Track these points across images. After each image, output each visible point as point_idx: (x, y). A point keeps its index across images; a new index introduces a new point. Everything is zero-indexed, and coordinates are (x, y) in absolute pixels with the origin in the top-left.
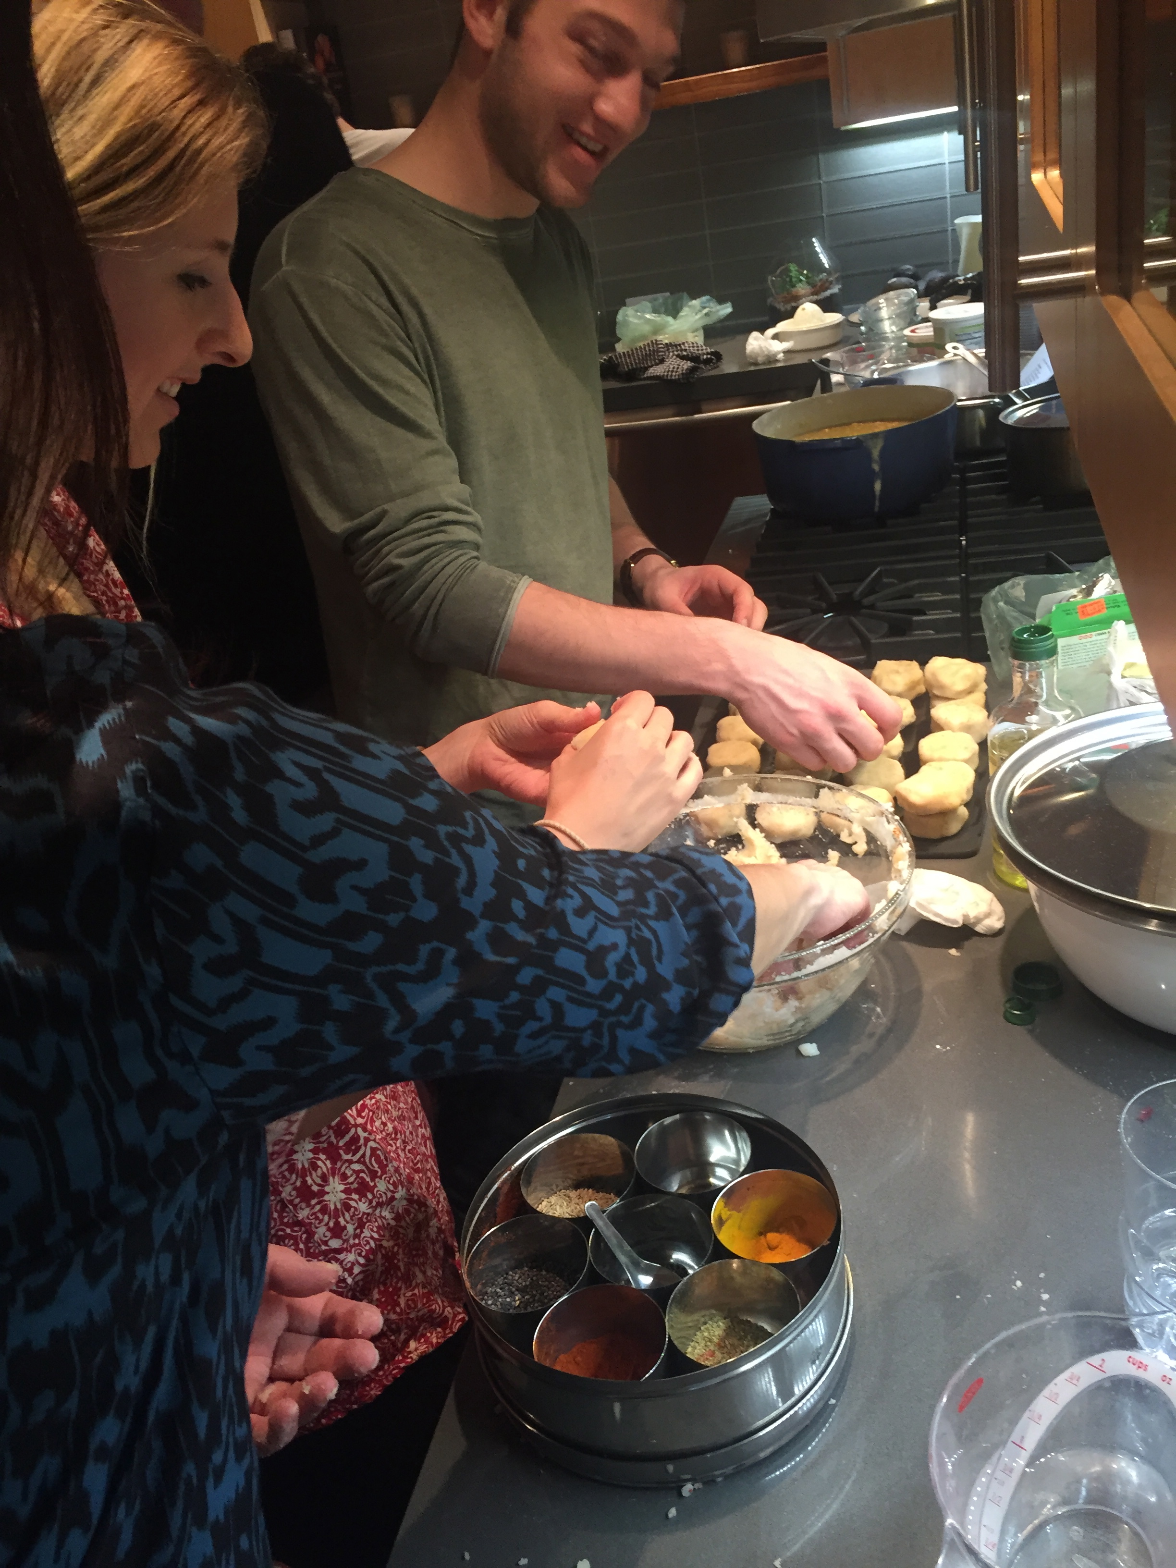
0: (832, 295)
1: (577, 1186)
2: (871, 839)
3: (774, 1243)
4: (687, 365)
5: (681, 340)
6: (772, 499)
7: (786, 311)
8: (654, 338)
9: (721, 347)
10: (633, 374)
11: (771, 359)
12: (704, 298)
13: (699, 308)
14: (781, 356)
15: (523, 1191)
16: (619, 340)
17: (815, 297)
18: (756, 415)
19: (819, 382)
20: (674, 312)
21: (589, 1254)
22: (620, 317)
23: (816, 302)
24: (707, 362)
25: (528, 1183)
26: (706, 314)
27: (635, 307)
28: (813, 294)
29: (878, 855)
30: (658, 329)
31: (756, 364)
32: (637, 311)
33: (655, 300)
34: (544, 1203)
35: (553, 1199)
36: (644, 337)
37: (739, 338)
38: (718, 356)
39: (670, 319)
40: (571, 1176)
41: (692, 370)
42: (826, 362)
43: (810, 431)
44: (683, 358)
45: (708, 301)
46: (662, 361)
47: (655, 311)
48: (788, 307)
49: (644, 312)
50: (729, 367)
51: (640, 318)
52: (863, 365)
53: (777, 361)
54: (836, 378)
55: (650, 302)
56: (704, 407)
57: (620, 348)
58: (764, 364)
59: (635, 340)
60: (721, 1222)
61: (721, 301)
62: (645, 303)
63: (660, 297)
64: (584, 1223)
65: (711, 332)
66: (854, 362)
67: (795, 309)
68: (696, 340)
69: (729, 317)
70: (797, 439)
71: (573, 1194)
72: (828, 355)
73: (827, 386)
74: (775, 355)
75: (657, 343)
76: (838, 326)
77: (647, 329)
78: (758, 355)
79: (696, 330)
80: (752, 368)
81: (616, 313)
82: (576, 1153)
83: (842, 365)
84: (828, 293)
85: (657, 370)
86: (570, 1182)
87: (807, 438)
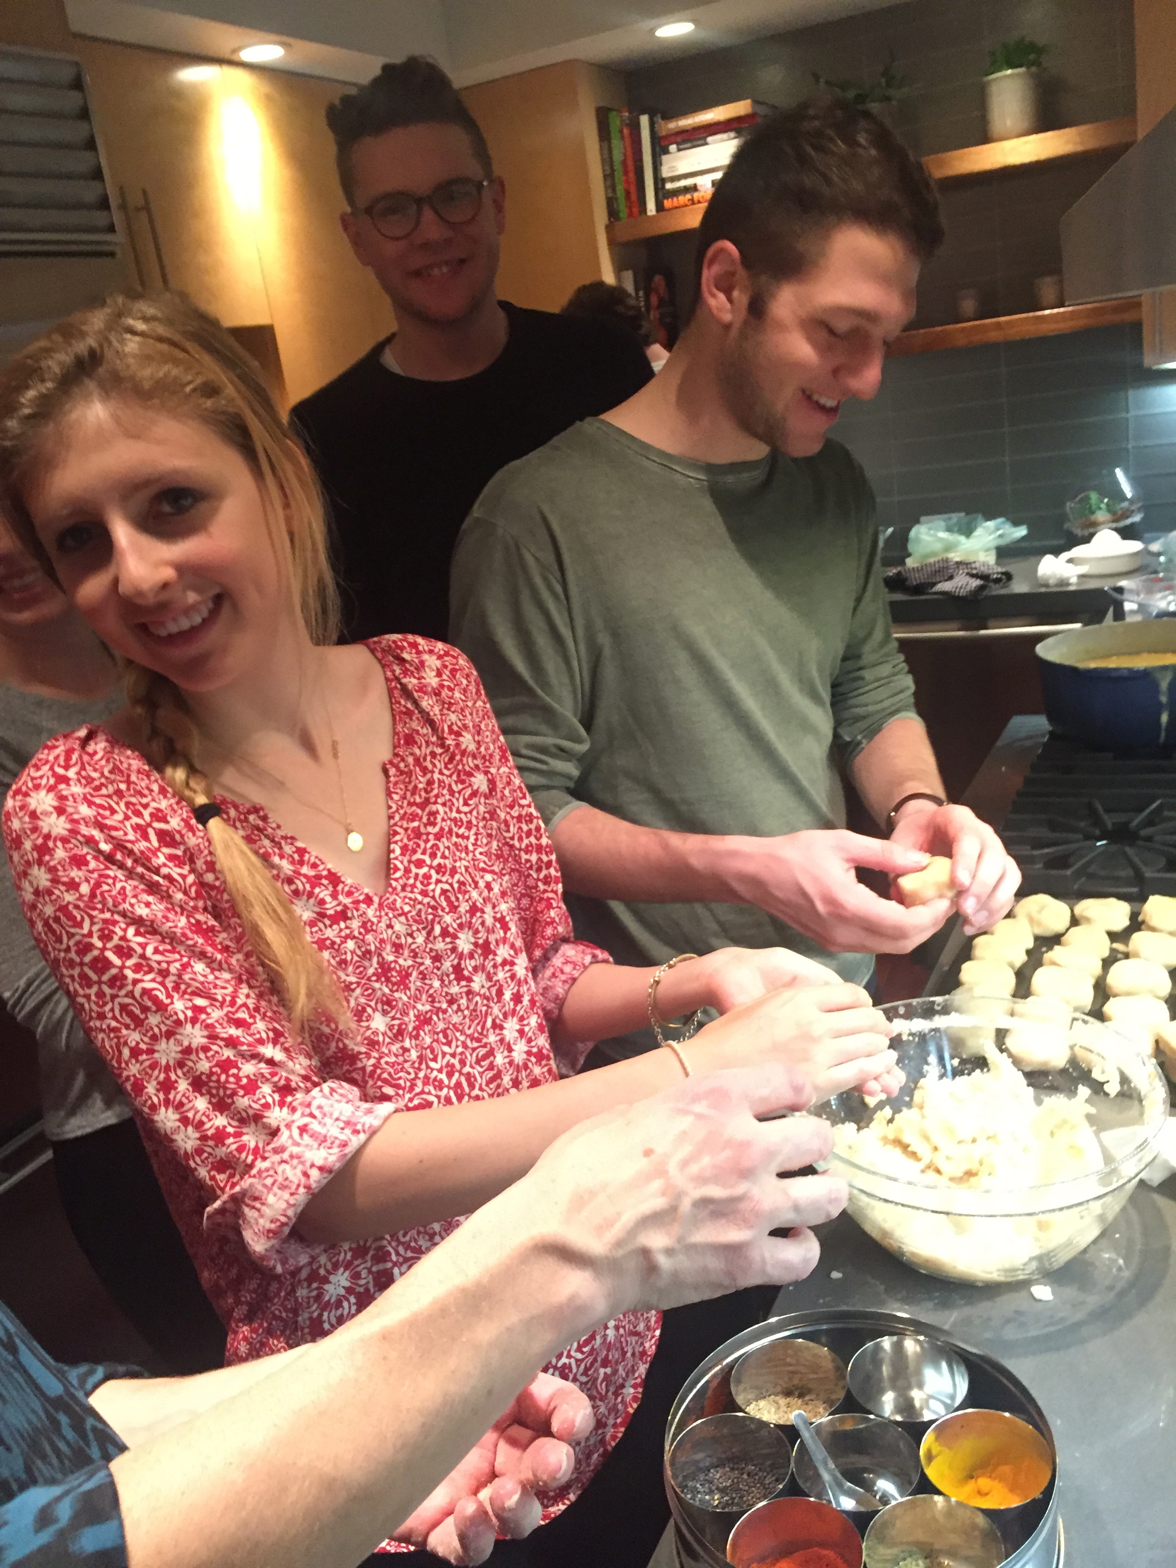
0: (1133, 524)
1: (788, 1393)
2: (1124, 1080)
3: (985, 1489)
4: (975, 583)
5: (971, 559)
6: (1051, 719)
7: (1083, 536)
8: (945, 555)
9: (1015, 567)
10: (921, 589)
11: (1064, 582)
12: (1000, 520)
13: (992, 528)
14: (1074, 580)
15: (733, 1389)
16: (909, 555)
17: (1114, 525)
18: (1041, 637)
19: (1111, 610)
20: (968, 532)
21: (792, 1464)
22: (913, 533)
23: (1116, 530)
24: (997, 581)
25: (739, 1382)
26: (1000, 536)
27: (930, 525)
28: (1114, 521)
29: (1130, 1097)
30: (949, 548)
31: (1047, 585)
32: (930, 529)
33: (950, 519)
34: (752, 1406)
35: (762, 1403)
36: (934, 554)
37: (1033, 559)
38: (1008, 576)
39: (962, 539)
40: (781, 1382)
41: (981, 588)
42: (1120, 590)
43: (1094, 658)
44: (973, 576)
45: (1003, 523)
46: (951, 578)
47: (949, 529)
48: (1086, 533)
49: (937, 530)
50: (1019, 587)
51: (931, 535)
52: (1159, 595)
53: (1068, 584)
54: (1128, 606)
55: (944, 521)
56: (990, 624)
57: (910, 562)
58: (1057, 585)
59: (927, 556)
60: (930, 1457)
61: (1016, 523)
62: (939, 521)
63: (955, 517)
64: (790, 1432)
65: (1003, 552)
66: (1150, 591)
67: (1092, 535)
68: (987, 560)
69: (1023, 539)
70: (1081, 665)
71: (782, 1401)
72: (1123, 583)
73: (1120, 615)
74: (1068, 579)
75: (947, 560)
76: (1137, 554)
77: (938, 546)
78: (1049, 578)
79: (988, 550)
80: (1043, 590)
81: (909, 529)
82: (788, 1360)
83: (1138, 594)
84: (1128, 521)
85: (945, 586)
86: (779, 1389)
87: (1093, 665)
